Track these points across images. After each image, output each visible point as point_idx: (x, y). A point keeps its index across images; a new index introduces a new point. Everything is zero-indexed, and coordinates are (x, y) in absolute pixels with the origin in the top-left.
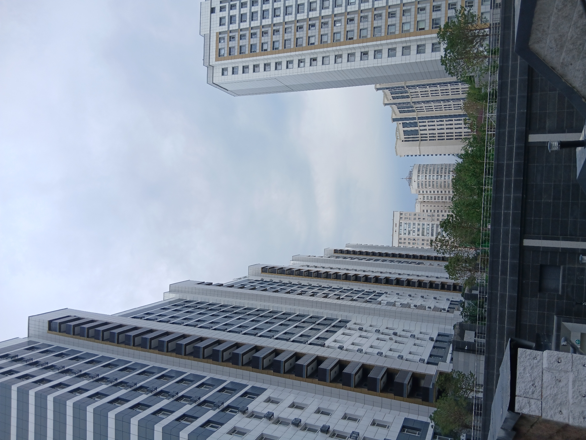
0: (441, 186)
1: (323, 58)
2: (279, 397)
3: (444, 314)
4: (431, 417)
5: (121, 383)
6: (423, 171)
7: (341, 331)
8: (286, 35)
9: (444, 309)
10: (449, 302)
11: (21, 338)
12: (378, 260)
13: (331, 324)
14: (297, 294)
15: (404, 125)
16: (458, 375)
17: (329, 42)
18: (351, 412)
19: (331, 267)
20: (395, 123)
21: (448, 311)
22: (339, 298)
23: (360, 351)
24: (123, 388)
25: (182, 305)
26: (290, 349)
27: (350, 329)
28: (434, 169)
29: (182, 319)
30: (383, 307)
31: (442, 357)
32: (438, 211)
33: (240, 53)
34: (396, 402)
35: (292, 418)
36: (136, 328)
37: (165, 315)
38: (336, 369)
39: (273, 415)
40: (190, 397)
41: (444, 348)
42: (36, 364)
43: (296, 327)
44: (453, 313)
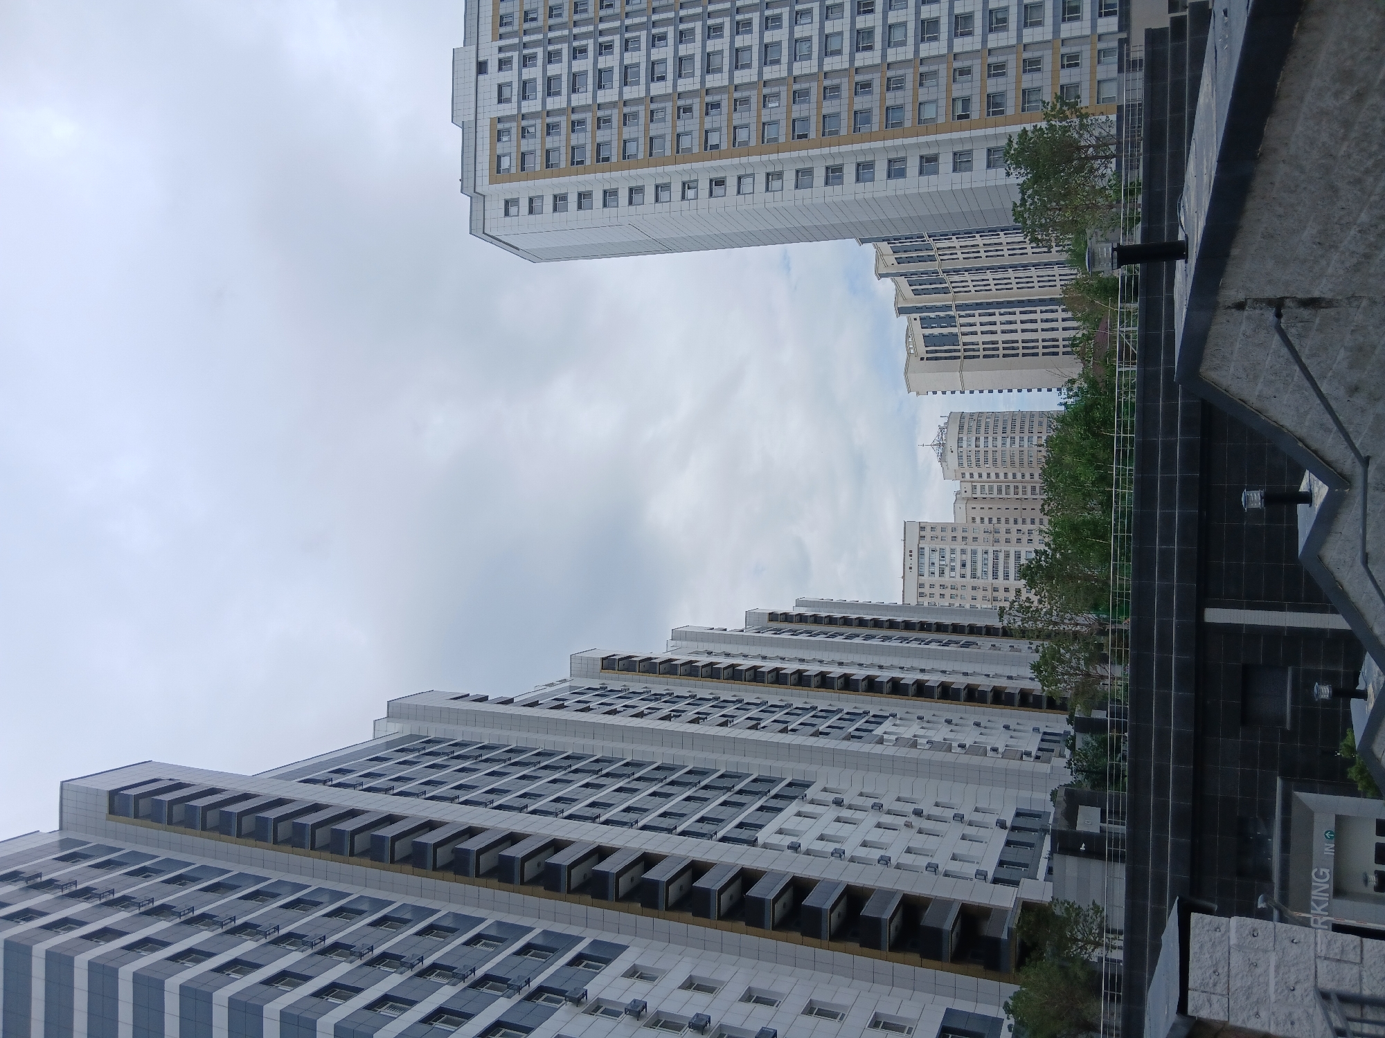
0: (1013, 463)
1: (739, 178)
2: (657, 966)
3: (1028, 764)
4: (1006, 1007)
5: (290, 936)
6: (970, 427)
7: (794, 807)
8: (652, 126)
9: (1028, 754)
10: (1039, 737)
11: (45, 834)
12: (873, 637)
13: (769, 791)
14: (689, 722)
15: (926, 323)
16: (1067, 909)
17: (753, 143)
18: (823, 996)
19: (764, 654)
20: (904, 318)
21: (1037, 758)
22: (784, 731)
23: (839, 854)
24: (294, 948)
25: (419, 750)
26: (680, 852)
27: (812, 802)
28: (996, 421)
29: (421, 784)
30: (888, 750)
31: (1026, 866)
32: (1007, 521)
33: (547, 167)
34: (927, 973)
35: (689, 1013)
36: (316, 808)
37: (380, 775)
38: (786, 898)
39: (645, 1007)
40: (450, 969)
41: (1031, 845)
42: (86, 893)
43: (688, 799)
44: (1048, 761)
